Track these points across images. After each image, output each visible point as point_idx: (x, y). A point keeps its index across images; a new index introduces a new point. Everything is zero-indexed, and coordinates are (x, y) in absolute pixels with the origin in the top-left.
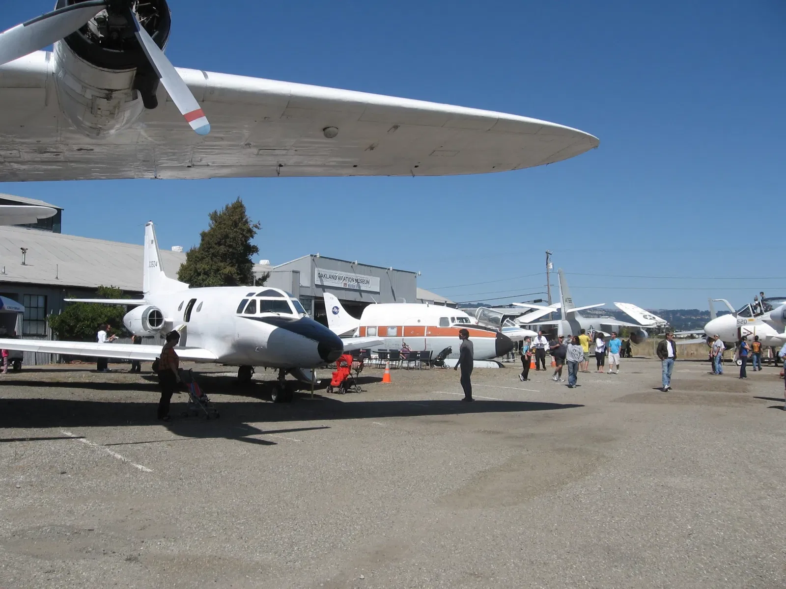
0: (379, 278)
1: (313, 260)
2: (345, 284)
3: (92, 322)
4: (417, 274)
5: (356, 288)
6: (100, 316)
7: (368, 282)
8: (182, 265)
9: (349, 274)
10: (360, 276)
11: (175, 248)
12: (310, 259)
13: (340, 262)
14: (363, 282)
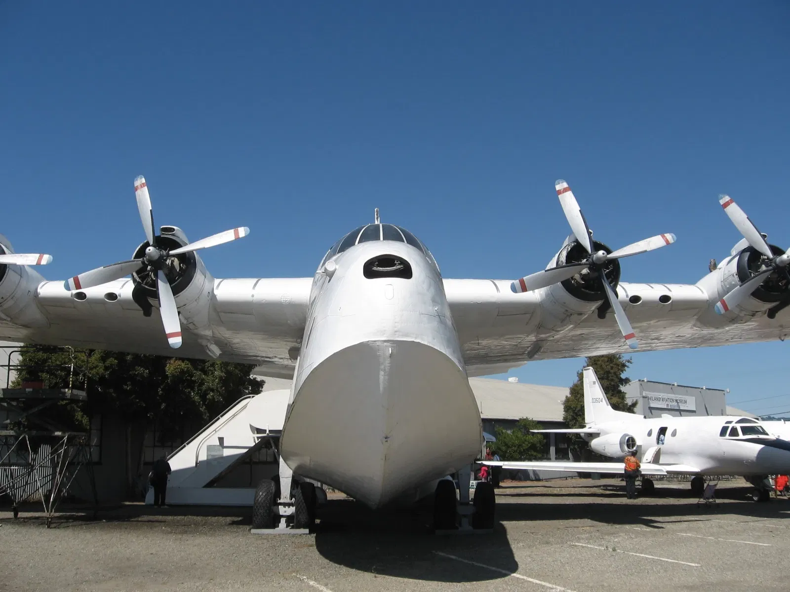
0: (694, 397)
1: (641, 384)
2: (668, 405)
3: (518, 447)
4: (726, 392)
5: (676, 408)
6: (524, 443)
7: (686, 402)
8: (567, 397)
9: (669, 395)
10: (679, 397)
11: (510, 379)
12: (638, 383)
13: (662, 385)
14: (681, 401)
